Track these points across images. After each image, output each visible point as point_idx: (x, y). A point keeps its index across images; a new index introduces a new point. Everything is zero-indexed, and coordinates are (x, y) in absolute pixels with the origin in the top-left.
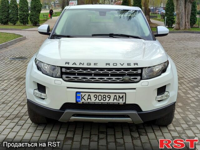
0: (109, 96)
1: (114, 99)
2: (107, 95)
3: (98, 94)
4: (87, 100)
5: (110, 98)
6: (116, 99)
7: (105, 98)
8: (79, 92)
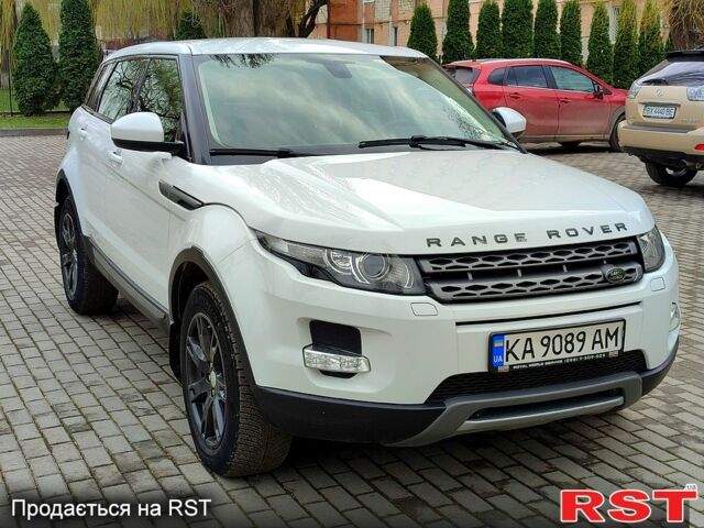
0: (581, 337)
1: (595, 342)
2: (576, 331)
3: (552, 334)
4: (523, 358)
5: (583, 341)
6: (600, 342)
7: (571, 342)
8: (501, 335)
